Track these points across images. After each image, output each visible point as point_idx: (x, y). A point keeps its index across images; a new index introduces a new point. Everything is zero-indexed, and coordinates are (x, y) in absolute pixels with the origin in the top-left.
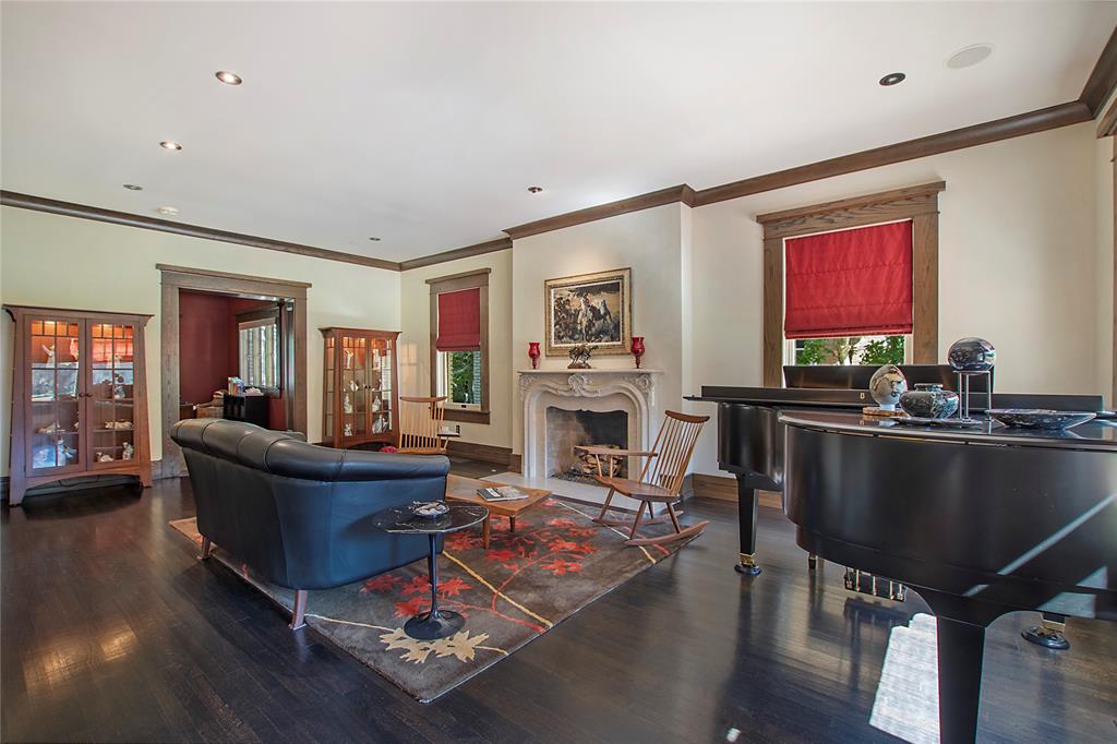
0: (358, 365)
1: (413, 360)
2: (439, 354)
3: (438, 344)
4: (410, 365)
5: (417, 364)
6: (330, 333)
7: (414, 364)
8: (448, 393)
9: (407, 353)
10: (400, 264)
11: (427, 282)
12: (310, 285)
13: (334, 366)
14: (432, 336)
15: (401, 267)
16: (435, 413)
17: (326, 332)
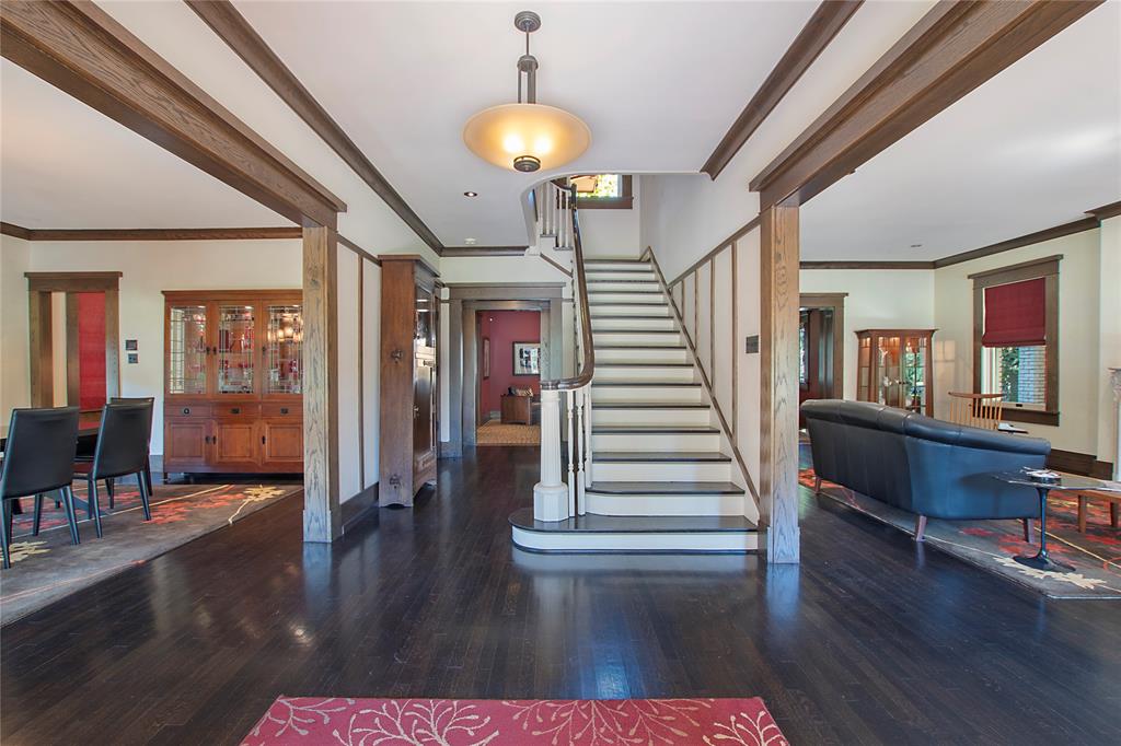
0: (890, 363)
1: (950, 356)
2: (985, 350)
3: (985, 339)
4: (946, 361)
5: (956, 361)
6: (863, 335)
7: (952, 361)
8: (997, 390)
9: (942, 350)
10: (934, 263)
11: (969, 277)
12: (847, 294)
13: (869, 364)
14: (977, 331)
15: (935, 265)
16: (979, 410)
17: (861, 334)
